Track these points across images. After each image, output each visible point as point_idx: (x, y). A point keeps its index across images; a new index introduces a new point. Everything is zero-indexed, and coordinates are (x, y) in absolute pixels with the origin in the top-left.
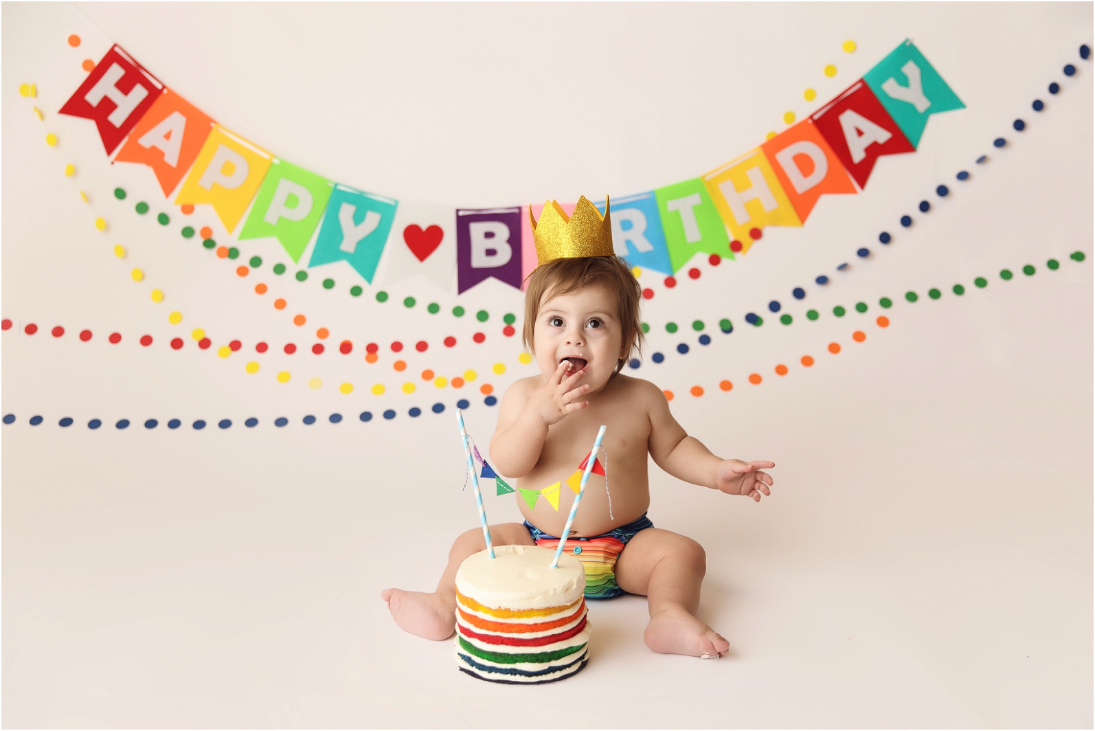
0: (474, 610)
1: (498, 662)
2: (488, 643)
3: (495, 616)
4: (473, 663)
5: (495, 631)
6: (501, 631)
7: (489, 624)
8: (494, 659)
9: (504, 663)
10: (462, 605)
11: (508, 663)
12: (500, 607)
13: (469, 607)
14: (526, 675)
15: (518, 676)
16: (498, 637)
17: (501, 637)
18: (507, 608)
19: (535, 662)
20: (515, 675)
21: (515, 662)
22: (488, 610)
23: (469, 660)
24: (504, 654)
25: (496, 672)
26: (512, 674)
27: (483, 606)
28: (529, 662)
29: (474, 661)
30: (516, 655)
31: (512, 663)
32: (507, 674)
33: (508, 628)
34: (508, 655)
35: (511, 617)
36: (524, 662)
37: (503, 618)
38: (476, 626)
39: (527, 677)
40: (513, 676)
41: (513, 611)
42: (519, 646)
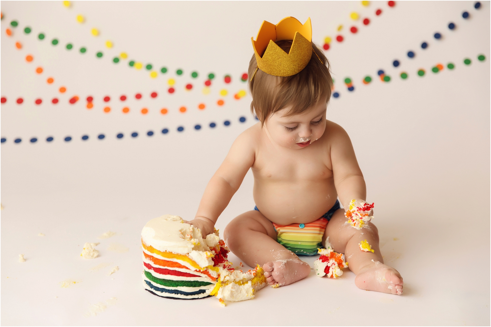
0: (151, 252)
1: (166, 286)
2: (160, 273)
3: (165, 257)
4: (152, 286)
5: (164, 266)
6: (168, 266)
7: (160, 261)
8: (164, 284)
9: (170, 286)
10: (145, 249)
11: (173, 286)
12: (166, 251)
13: (148, 250)
14: (185, 295)
15: (179, 295)
16: (166, 269)
17: (168, 270)
18: (170, 251)
19: (190, 286)
20: (178, 294)
21: (177, 286)
22: (159, 252)
23: (149, 284)
24: (170, 280)
25: (166, 292)
26: (175, 294)
27: (156, 249)
28: (186, 286)
29: (152, 285)
30: (177, 281)
31: (175, 286)
32: (173, 293)
33: (172, 264)
34: (173, 281)
35: (173, 257)
36: (183, 286)
37: (168, 258)
38: (154, 263)
39: (185, 296)
40: (176, 295)
41: (174, 254)
42: (179, 276)
